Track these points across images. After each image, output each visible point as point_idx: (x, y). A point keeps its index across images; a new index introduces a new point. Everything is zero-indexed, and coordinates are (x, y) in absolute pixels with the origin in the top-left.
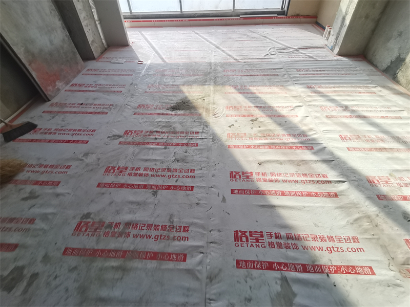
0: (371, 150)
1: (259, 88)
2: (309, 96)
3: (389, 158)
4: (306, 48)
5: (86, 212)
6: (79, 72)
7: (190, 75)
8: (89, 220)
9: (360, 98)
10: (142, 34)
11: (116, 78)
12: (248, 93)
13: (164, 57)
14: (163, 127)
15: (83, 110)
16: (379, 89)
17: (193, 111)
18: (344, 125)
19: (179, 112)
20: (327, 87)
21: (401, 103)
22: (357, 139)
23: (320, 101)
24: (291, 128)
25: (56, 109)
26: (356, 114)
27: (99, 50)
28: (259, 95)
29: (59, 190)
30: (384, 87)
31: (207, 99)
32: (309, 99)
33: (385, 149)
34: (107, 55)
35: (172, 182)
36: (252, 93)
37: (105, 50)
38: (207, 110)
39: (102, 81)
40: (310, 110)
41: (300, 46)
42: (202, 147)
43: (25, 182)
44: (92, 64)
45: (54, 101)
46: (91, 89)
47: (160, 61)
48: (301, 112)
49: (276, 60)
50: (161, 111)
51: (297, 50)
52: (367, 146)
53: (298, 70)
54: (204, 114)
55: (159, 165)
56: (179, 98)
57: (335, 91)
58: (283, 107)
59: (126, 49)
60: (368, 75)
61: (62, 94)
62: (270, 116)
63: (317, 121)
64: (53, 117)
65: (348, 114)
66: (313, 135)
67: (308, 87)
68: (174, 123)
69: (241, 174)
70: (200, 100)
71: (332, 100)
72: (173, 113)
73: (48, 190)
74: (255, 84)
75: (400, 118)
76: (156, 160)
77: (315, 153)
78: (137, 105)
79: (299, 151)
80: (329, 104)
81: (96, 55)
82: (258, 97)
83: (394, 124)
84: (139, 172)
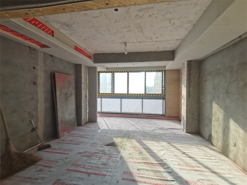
0: (191, 170)
1: (147, 141)
2: (168, 147)
3: (199, 174)
4: (172, 129)
5: (59, 178)
6: (74, 129)
7: (118, 134)
8: (59, 181)
9: (192, 150)
10: (103, 119)
11: (88, 133)
12: (141, 143)
13: (109, 127)
14: (101, 151)
15: (71, 143)
16: (203, 147)
17: (115, 147)
18: (181, 159)
19: (109, 147)
20: (177, 144)
21: (212, 153)
22: (186, 165)
23: (173, 149)
24: (156, 158)
25: (60, 142)
26: (188, 156)
27: (85, 123)
28: (146, 144)
29: (52, 169)
30: (206, 147)
31: (122, 143)
32: (168, 148)
33: (198, 170)
34: (87, 125)
35: (98, 172)
36: (143, 143)
37: (86, 123)
38: (122, 147)
39: (82, 133)
40: (167, 152)
41: (169, 128)
42: (114, 160)
43: (39, 165)
44: (80, 128)
45: (61, 139)
46: (76, 136)
47: (108, 128)
48: (163, 152)
49: (158, 132)
50: (102, 146)
51: (167, 129)
52: (190, 168)
53: (166, 136)
54: (120, 148)
55: (94, 165)
56: (111, 142)
57: (181, 146)
58: (155, 149)
59: (96, 123)
60: (199, 142)
61: (65, 136)
62: (148, 152)
63: (169, 156)
64: (58, 144)
65: (184, 155)
66: (165, 161)
67: (169, 143)
68: (106, 150)
69: (128, 172)
70: (120, 143)
71: (178, 149)
72: (107, 147)
73: (47, 169)
74: (145, 140)
75: (210, 159)
76: (93, 163)
77: (165, 169)
78: (92, 143)
79: (157, 167)
80: (177, 151)
81: (83, 124)
82: (145, 145)
83: (206, 161)
84: (85, 167)
